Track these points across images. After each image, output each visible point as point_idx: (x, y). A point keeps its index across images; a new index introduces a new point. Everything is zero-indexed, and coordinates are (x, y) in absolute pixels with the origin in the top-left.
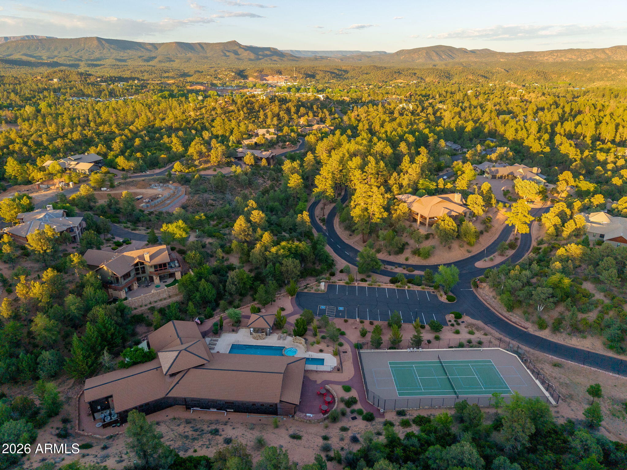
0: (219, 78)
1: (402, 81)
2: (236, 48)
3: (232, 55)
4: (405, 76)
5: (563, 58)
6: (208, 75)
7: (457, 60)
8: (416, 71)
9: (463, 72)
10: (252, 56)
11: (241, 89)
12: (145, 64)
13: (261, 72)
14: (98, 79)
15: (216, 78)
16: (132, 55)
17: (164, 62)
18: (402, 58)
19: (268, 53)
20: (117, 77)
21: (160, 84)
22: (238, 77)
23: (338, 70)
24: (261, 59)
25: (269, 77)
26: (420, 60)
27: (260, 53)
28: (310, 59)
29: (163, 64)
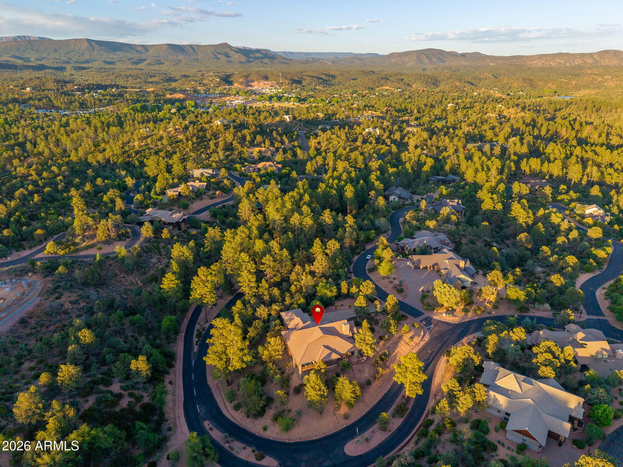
0: (204, 84)
1: (388, 88)
2: (228, 50)
3: (223, 58)
4: (392, 82)
5: (551, 63)
6: (193, 81)
7: (447, 64)
8: (403, 77)
9: (451, 78)
10: (243, 59)
11: (225, 96)
12: (134, 67)
13: (247, 77)
14: (75, 87)
15: (200, 84)
16: (122, 57)
17: (153, 65)
18: (393, 61)
19: (259, 55)
20: (95, 85)
21: (139, 92)
22: (223, 83)
23: (326, 75)
24: (252, 62)
25: (255, 83)
26: (411, 64)
27: (251, 56)
28: (301, 62)
29: (152, 67)
